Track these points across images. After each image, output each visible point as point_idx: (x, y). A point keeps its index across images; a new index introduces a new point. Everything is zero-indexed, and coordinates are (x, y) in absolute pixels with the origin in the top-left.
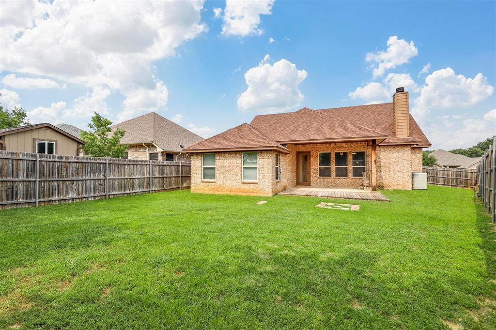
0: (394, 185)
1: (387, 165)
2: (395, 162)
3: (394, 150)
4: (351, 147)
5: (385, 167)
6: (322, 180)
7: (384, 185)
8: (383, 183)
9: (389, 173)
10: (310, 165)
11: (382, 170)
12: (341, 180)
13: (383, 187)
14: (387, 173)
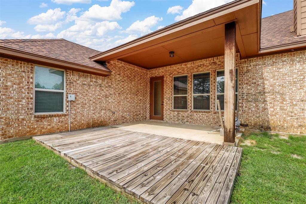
0: (292, 125)
1: (277, 89)
2: (295, 82)
3: (293, 61)
4: (215, 63)
5: (273, 92)
6: (176, 113)
7: (272, 126)
8: (268, 122)
9: (282, 103)
10: (163, 94)
11: (268, 99)
12: (200, 115)
13: (268, 128)
14: (276, 103)
